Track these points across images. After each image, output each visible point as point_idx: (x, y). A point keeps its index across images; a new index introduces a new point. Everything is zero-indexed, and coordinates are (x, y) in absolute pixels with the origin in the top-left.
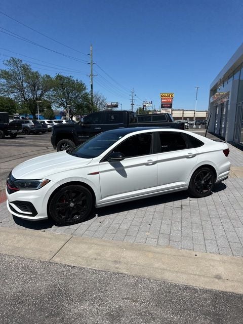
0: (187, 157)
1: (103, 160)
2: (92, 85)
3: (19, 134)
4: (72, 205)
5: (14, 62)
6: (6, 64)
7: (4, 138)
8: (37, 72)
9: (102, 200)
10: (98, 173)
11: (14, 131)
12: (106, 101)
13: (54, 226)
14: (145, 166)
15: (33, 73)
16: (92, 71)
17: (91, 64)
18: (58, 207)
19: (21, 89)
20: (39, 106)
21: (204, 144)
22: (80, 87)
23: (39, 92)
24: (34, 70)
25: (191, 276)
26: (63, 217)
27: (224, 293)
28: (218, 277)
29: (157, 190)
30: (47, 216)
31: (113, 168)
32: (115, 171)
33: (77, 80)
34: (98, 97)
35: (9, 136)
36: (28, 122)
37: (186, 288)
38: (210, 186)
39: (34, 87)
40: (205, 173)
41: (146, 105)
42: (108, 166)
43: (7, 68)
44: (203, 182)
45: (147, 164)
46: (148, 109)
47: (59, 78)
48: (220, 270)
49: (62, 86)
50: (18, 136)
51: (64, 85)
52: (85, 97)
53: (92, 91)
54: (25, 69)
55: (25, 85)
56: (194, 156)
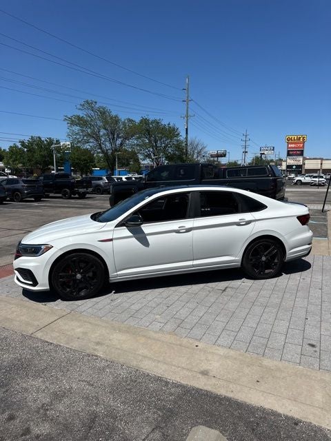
0: (238, 224)
1: (119, 225)
2: (187, 129)
3: (88, 193)
4: (79, 276)
5: (89, 104)
6: (79, 109)
7: (70, 198)
8: (116, 117)
9: (117, 273)
10: (111, 240)
11: (81, 190)
12: (206, 149)
13: (59, 300)
14: (174, 234)
15: (111, 118)
16: (187, 111)
17: (186, 101)
18: (61, 277)
19: (97, 138)
20: (119, 159)
21: (266, 207)
22: (171, 132)
23: (119, 142)
24: (113, 114)
25: (173, 367)
26: (68, 290)
27: (198, 391)
28: (205, 373)
29: (193, 266)
30: (48, 287)
31: (131, 234)
32: (134, 239)
33: (169, 124)
34: (196, 143)
35: (77, 196)
36: (101, 179)
37: (159, 379)
38: (276, 264)
39: (113, 135)
40: (267, 247)
41: (266, 152)
42: (125, 232)
43: (81, 113)
44: (264, 259)
45: (177, 232)
46: (269, 159)
47: (145, 122)
48: (214, 366)
49: (148, 132)
50: (87, 196)
51: (152, 131)
52: (178, 147)
53: (186, 138)
54: (103, 113)
55: (102, 132)
56: (248, 223)
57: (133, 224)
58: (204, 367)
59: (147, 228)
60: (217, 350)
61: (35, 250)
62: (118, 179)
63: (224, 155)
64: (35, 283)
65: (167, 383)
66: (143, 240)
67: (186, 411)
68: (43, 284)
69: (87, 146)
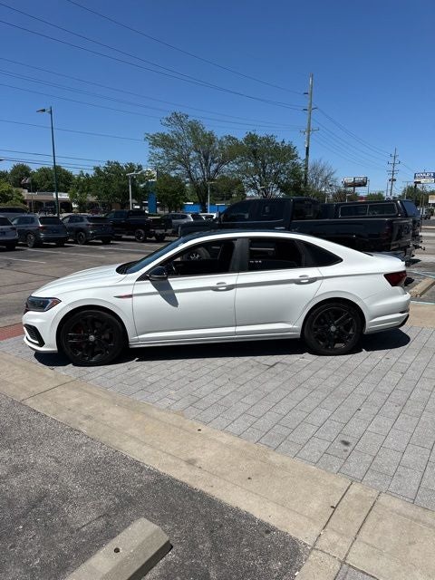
0: (298, 282)
1: (142, 278)
2: (308, 148)
3: (167, 235)
4: (92, 338)
5: (178, 118)
6: (165, 125)
7: (145, 241)
8: (211, 134)
9: (137, 339)
10: (131, 296)
11: (158, 232)
13: (71, 365)
14: (211, 291)
15: (204, 136)
16: (309, 123)
17: (309, 110)
18: (72, 338)
19: (186, 164)
20: (212, 190)
21: (342, 260)
22: (286, 153)
23: (213, 168)
24: (207, 130)
25: (158, 452)
26: (80, 353)
27: (172, 481)
28: (191, 462)
29: (236, 333)
30: (55, 349)
31: (155, 290)
32: (159, 296)
33: (283, 142)
34: (320, 168)
35: (154, 238)
36: (185, 217)
38: (350, 337)
39: (206, 158)
40: (337, 314)
41: (422, 181)
42: (148, 287)
43: (167, 131)
44: (333, 328)
45: (215, 289)
47: (251, 139)
49: (254, 154)
50: (167, 238)
51: (259, 151)
52: (294, 173)
53: (307, 160)
54: (194, 129)
55: (194, 154)
56: (312, 280)
57: (160, 277)
58: (195, 455)
59: (176, 283)
60: (222, 436)
61: (42, 305)
62: (207, 217)
63: (363, 184)
64: (42, 343)
65: (142, 468)
66: (170, 298)
67: (147, 502)
68: (51, 345)
69: (173, 174)
